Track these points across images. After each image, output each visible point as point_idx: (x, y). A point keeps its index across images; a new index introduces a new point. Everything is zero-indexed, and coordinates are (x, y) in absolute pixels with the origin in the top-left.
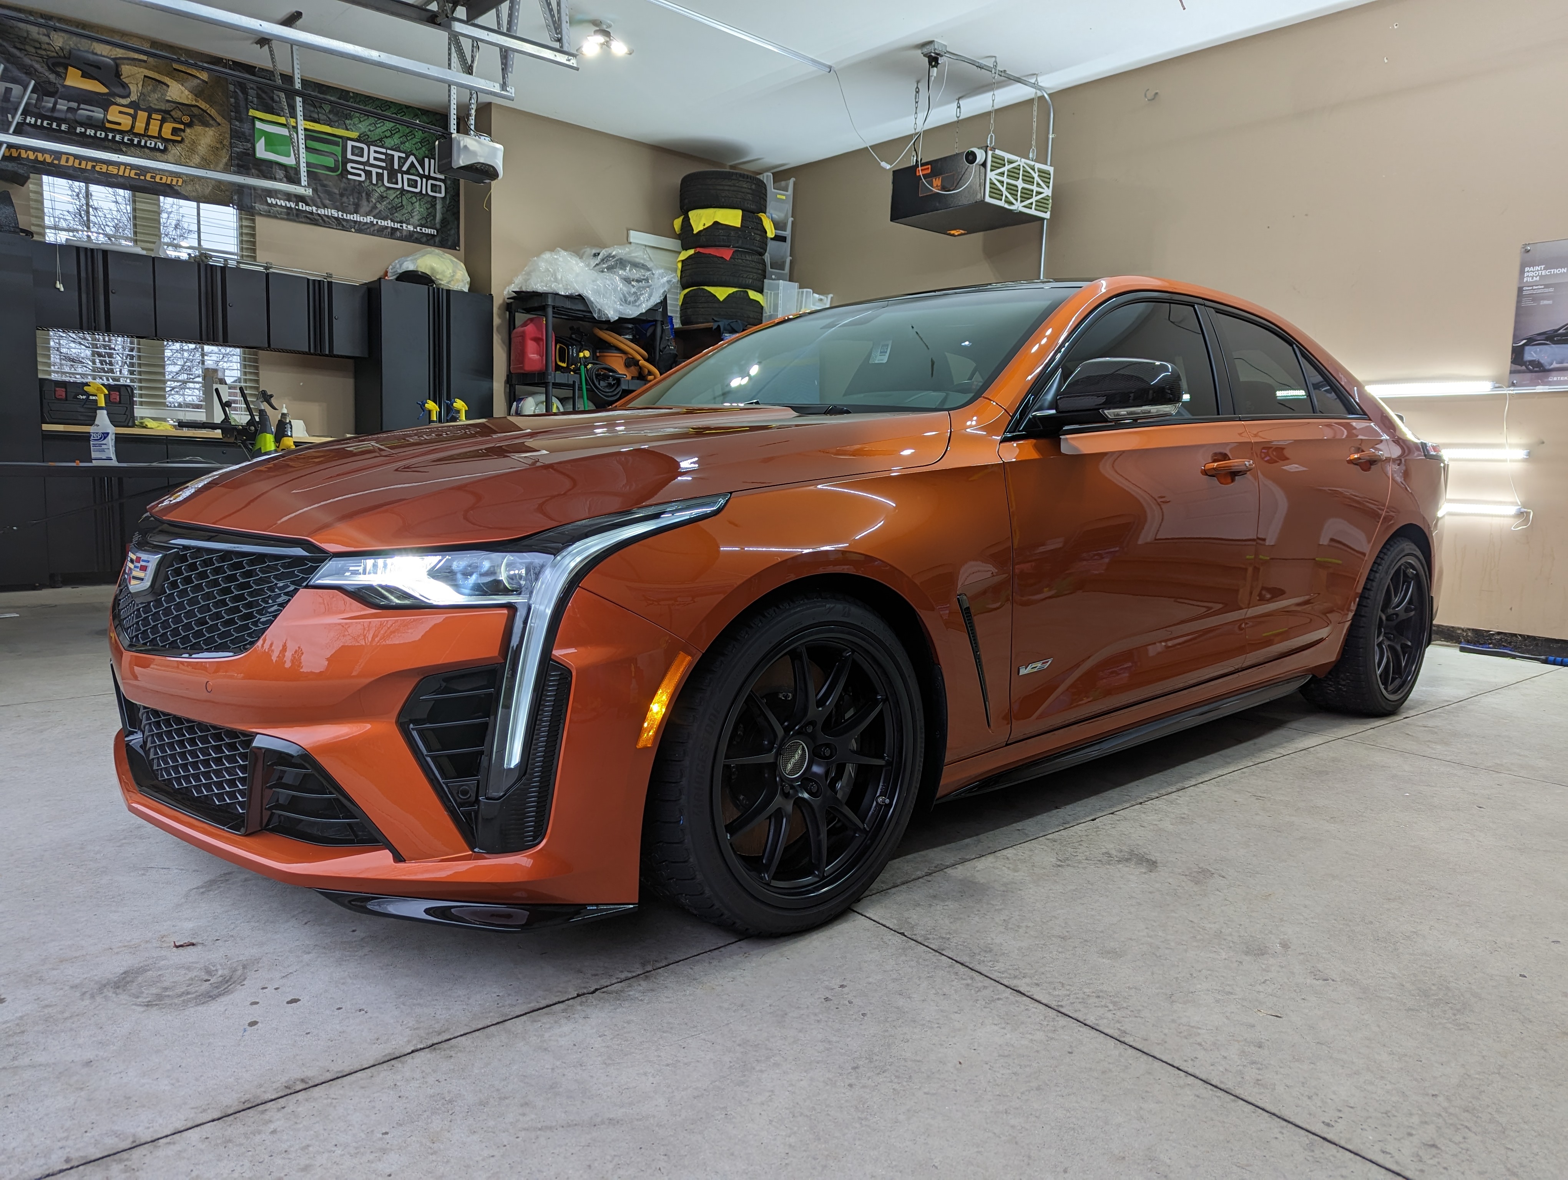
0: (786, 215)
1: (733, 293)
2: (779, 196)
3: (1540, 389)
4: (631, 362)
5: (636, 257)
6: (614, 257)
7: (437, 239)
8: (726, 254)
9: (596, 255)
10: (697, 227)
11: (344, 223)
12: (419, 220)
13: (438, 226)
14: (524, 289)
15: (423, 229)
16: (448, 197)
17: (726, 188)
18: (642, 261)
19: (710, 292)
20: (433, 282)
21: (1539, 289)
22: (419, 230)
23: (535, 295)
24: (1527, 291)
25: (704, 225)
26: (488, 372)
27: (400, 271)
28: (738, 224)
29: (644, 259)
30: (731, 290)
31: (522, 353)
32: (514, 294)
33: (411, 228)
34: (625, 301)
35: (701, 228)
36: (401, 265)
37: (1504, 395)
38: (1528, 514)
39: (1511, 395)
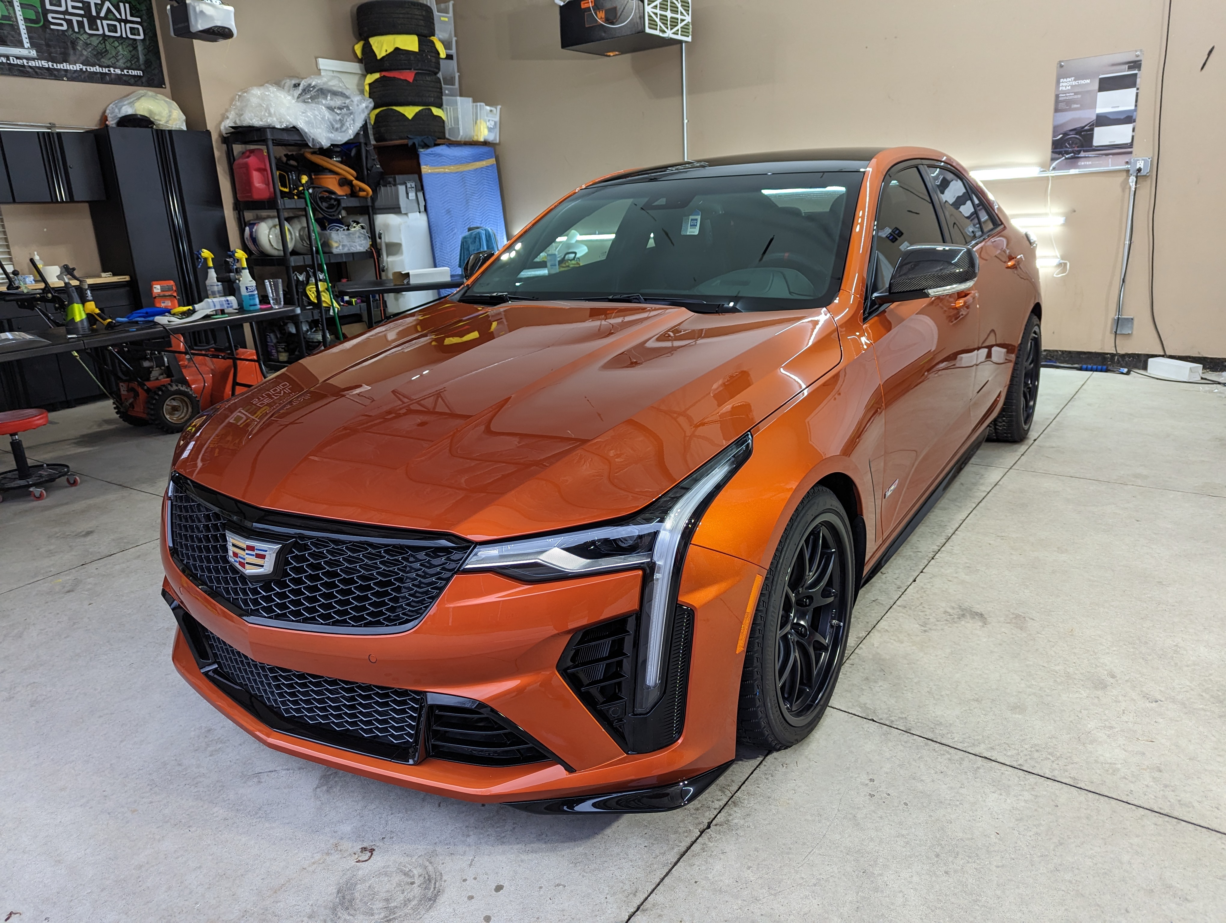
0: (450, 34)
1: (420, 111)
2: (442, 19)
3: (1073, 171)
4: (344, 182)
5: (334, 86)
6: (314, 87)
7: (144, 80)
8: (409, 76)
9: (296, 86)
10: (380, 53)
11: (56, 73)
12: (124, 63)
13: (143, 67)
14: (239, 123)
15: (130, 71)
16: (147, 38)
17: (401, 16)
18: (340, 90)
19: (399, 112)
20: (152, 123)
21: (1071, 96)
22: (126, 73)
23: (251, 129)
24: (1062, 97)
25: (386, 51)
26: (217, 202)
27: (120, 116)
28: (416, 49)
29: (340, 87)
30: (417, 109)
31: (248, 182)
32: (233, 130)
33: (118, 71)
34: (333, 129)
35: (384, 54)
36: (120, 109)
37: (1048, 177)
38: (1065, 264)
39: (1052, 177)
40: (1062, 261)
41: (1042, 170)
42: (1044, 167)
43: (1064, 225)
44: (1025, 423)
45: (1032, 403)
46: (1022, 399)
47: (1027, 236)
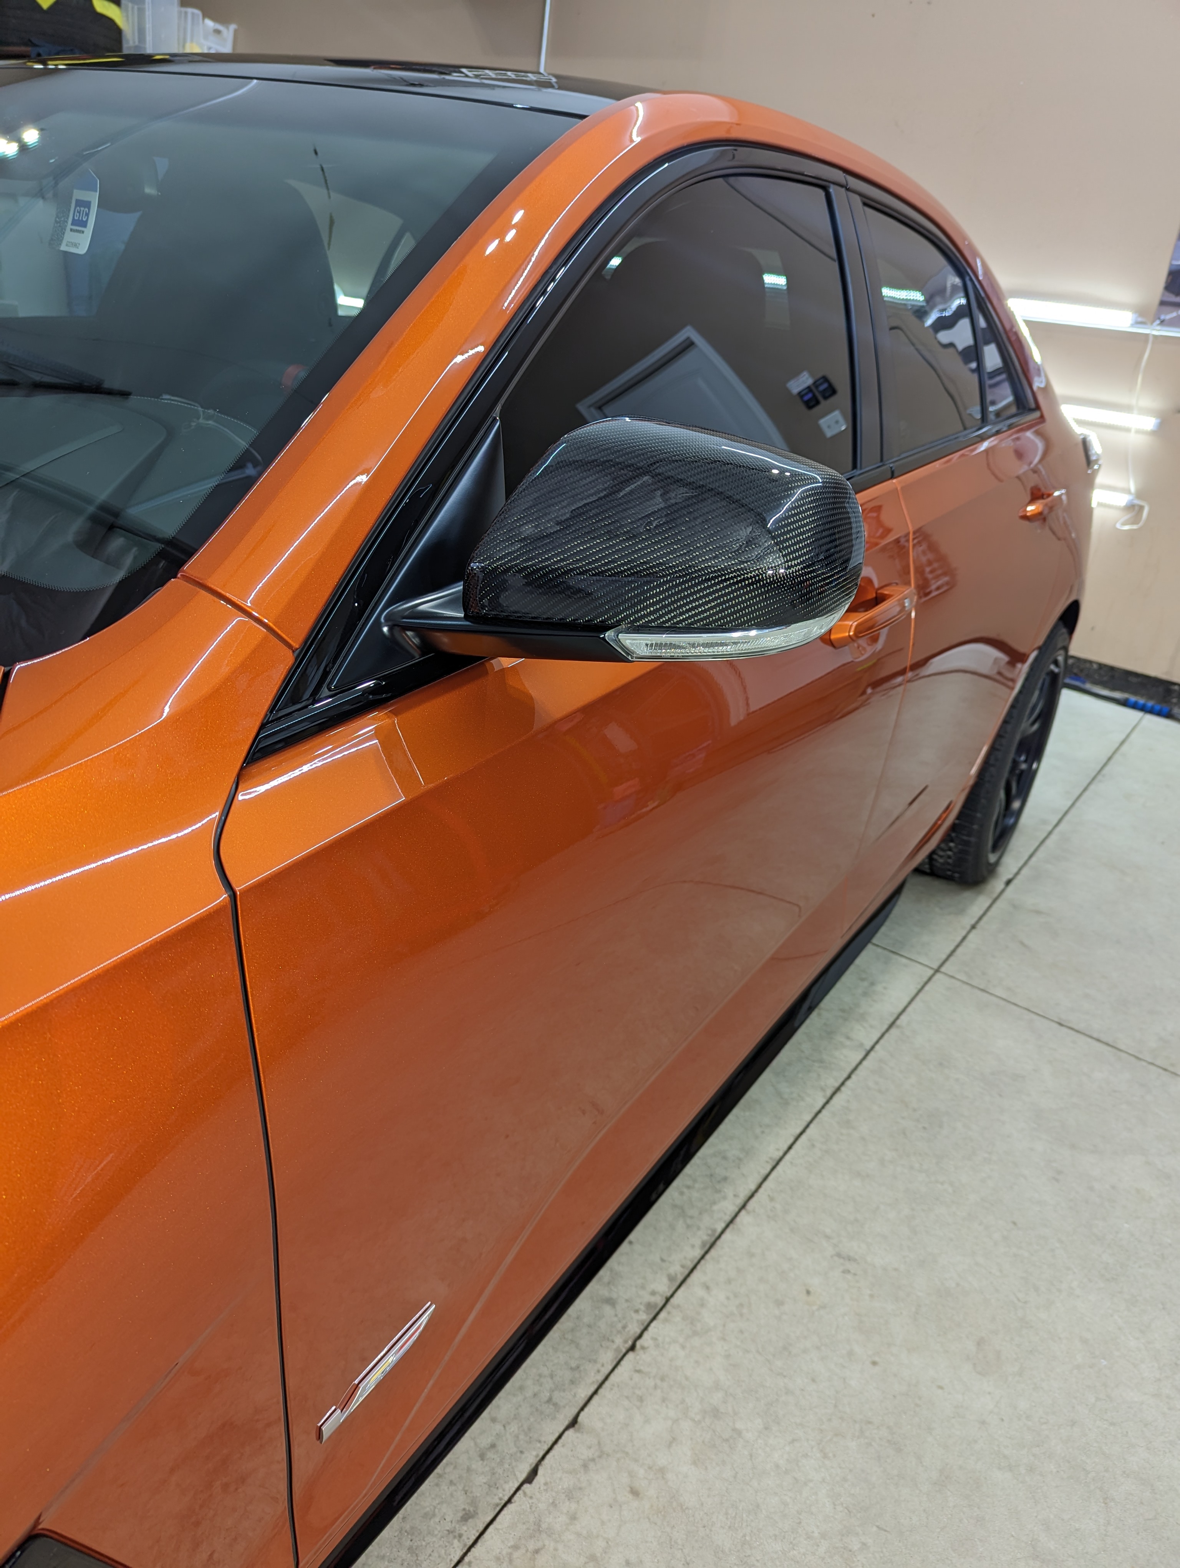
37: (1147, 335)
38: (1141, 508)
39: (1155, 337)
40: (1137, 502)
41: (1140, 319)
42: (1143, 315)
43: (1153, 433)
44: (995, 848)
45: (1016, 805)
46: (1002, 794)
47: (1085, 445)
